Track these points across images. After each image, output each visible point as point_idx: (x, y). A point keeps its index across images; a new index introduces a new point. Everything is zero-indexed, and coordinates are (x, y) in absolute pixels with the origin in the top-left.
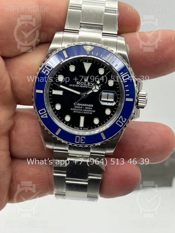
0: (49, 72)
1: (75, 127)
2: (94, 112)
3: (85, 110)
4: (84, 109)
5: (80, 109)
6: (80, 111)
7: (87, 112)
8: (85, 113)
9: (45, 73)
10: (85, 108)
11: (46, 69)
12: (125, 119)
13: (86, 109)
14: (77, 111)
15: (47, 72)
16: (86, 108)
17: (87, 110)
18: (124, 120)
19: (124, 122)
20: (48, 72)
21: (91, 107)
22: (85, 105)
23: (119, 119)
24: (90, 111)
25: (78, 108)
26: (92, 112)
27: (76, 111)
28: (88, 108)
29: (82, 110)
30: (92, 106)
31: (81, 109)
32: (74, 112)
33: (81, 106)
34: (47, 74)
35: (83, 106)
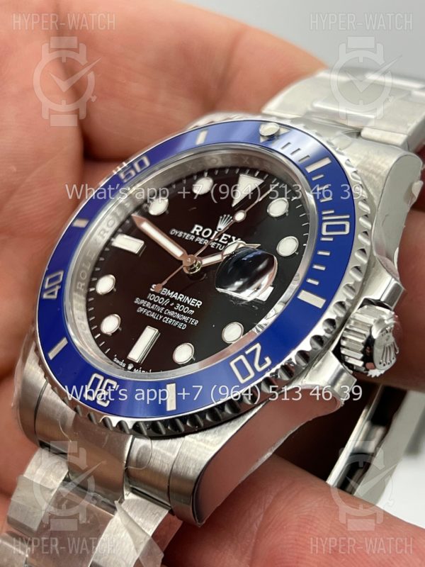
0: (134, 175)
1: (115, 360)
2: (193, 326)
4: (172, 309)
6: (156, 312)
7: (174, 319)
8: (167, 321)
10: (175, 305)
11: (132, 168)
12: (267, 359)
13: (177, 311)
14: (149, 309)
16: (178, 307)
17: (179, 312)
18: (262, 362)
19: (259, 369)
21: (191, 308)
22: (181, 297)
23: (247, 352)
24: (185, 318)
25: (157, 303)
26: (188, 324)
27: (146, 308)
28: (184, 309)
29: (164, 311)
30: (199, 304)
31: (163, 306)
32: (140, 310)
33: (166, 297)
35: (173, 300)
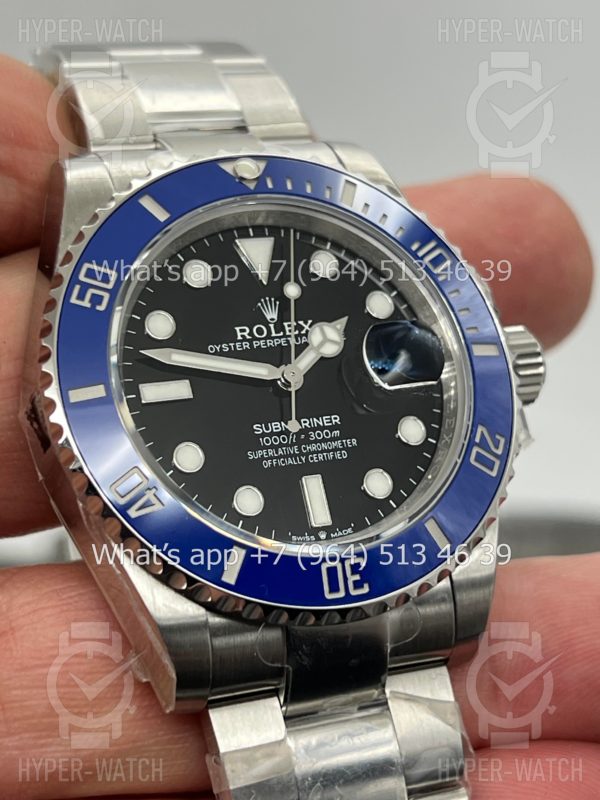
0: (106, 296)
1: (294, 538)
2: (354, 447)
3: (313, 447)
4: (307, 441)
5: (287, 445)
6: (291, 456)
7: (322, 452)
8: (314, 458)
9: (86, 303)
10: (308, 436)
11: (85, 287)
14: (279, 457)
15: (96, 300)
16: (313, 436)
17: (320, 441)
20: (101, 298)
22: (305, 423)
24: (334, 444)
25: (281, 445)
26: (346, 449)
27: (271, 458)
28: (323, 435)
29: (300, 450)
30: (336, 420)
31: (293, 444)
32: (267, 464)
33: (287, 432)
34: (101, 308)
